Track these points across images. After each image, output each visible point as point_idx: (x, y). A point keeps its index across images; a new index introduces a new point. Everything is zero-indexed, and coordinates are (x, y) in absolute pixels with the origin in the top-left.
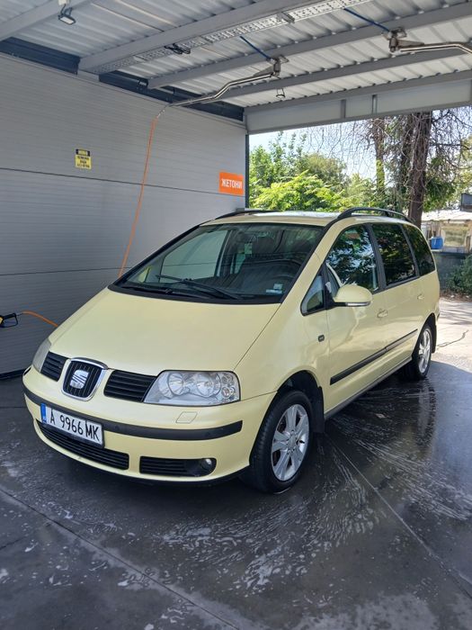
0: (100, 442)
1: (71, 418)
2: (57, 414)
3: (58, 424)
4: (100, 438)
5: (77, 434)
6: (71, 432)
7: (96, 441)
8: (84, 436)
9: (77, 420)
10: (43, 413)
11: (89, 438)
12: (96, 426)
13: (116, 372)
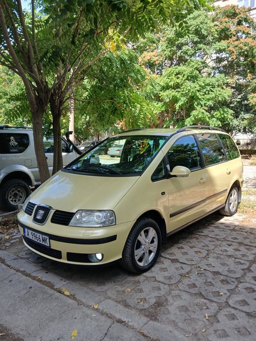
0: (48, 245)
1: (36, 234)
2: (30, 232)
3: (30, 237)
4: (48, 243)
5: (38, 241)
6: (36, 240)
7: (46, 245)
8: (41, 242)
9: (38, 235)
10: (24, 232)
11: (43, 243)
12: (46, 237)
13: (57, 211)
